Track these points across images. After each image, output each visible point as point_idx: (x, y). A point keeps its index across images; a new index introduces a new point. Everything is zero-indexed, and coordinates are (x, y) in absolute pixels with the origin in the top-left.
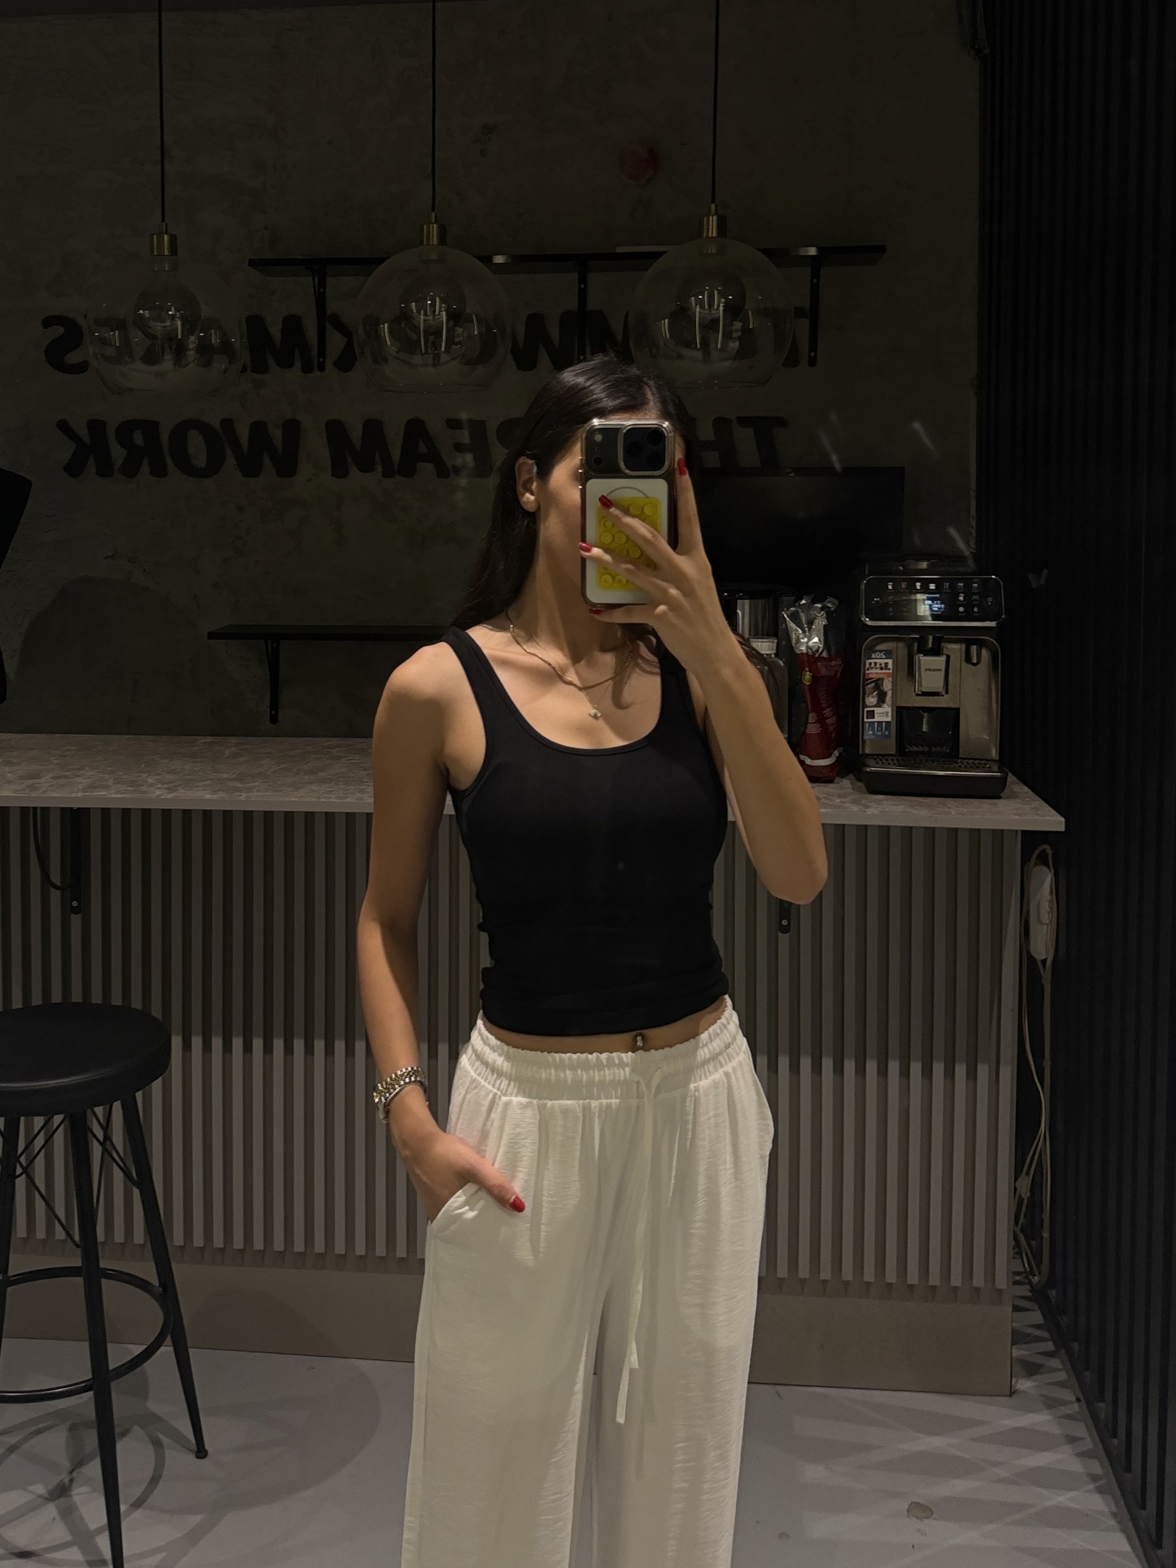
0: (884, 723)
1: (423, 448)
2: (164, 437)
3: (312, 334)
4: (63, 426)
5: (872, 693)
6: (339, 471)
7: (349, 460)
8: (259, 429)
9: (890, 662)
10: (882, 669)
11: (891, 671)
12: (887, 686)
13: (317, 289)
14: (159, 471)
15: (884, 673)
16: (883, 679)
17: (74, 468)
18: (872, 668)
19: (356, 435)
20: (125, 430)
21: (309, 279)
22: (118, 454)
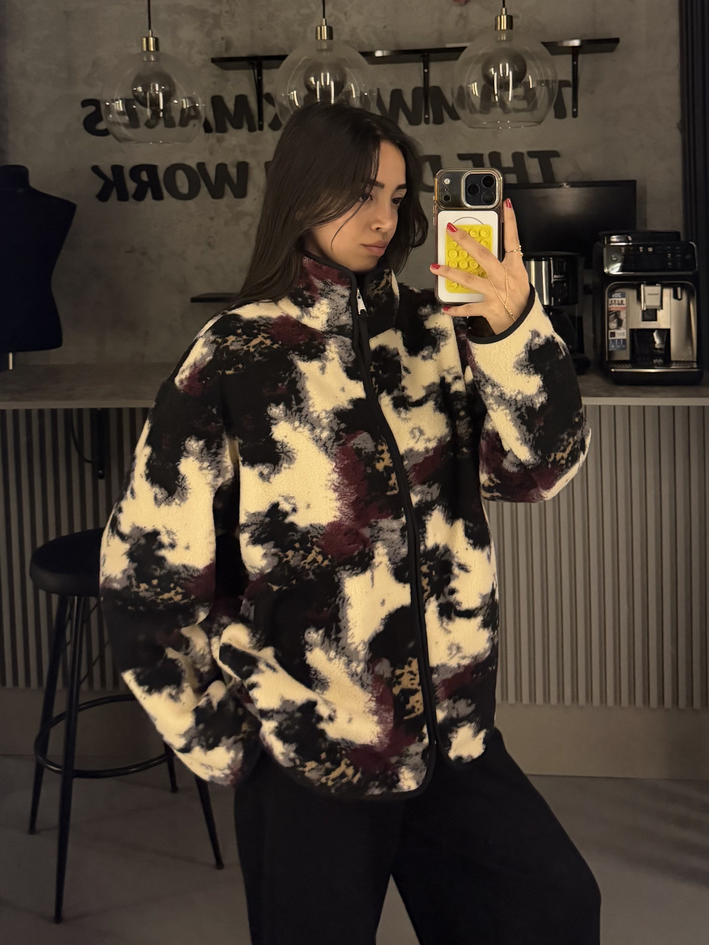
0: (622, 340)
2: (161, 176)
3: (254, 106)
4: (96, 169)
5: (613, 320)
8: (221, 168)
9: (624, 299)
10: (619, 304)
11: (624, 306)
12: (623, 316)
13: (256, 77)
14: (158, 196)
15: (621, 307)
16: (619, 311)
17: (103, 196)
18: (612, 304)
20: (136, 170)
21: (252, 71)
22: (131, 186)
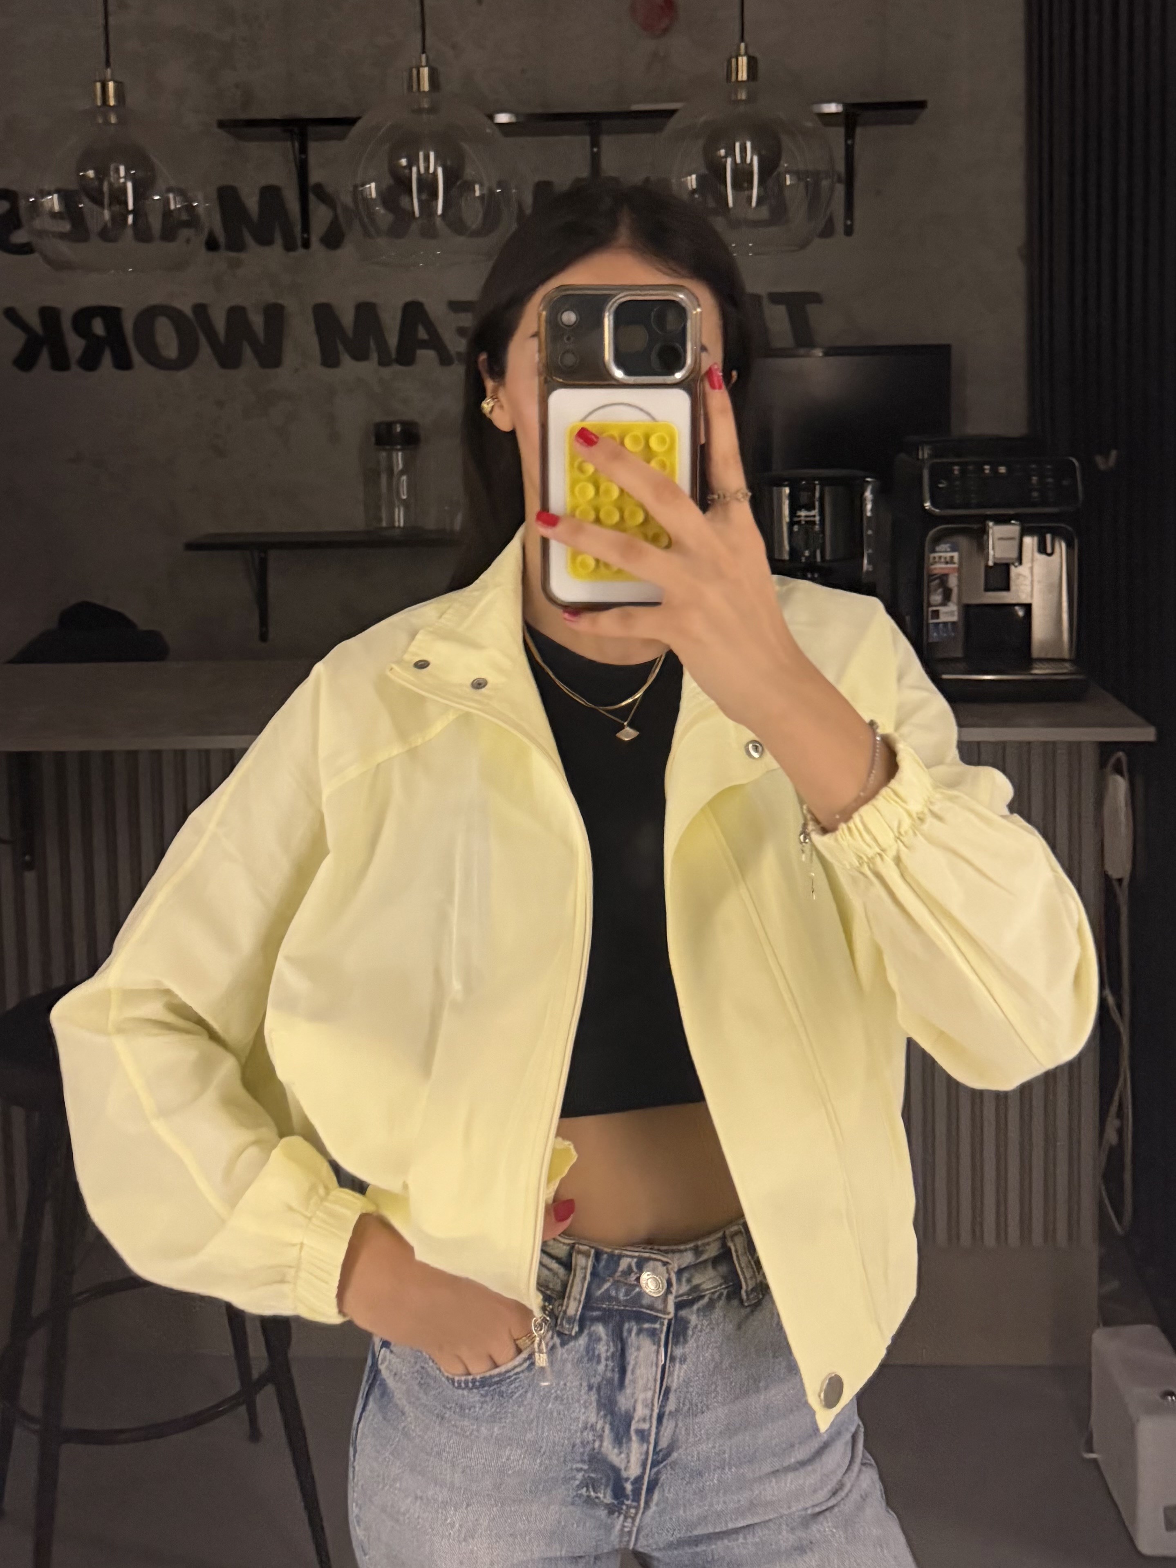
0: (949, 626)
1: (422, 334)
2: (128, 326)
3: (293, 205)
4: (11, 314)
5: (936, 590)
6: (330, 360)
7: (341, 348)
8: (236, 314)
9: (956, 555)
10: (947, 563)
11: (956, 566)
12: (953, 582)
13: (298, 155)
14: (123, 363)
15: (949, 568)
16: (946, 575)
17: (24, 361)
18: (935, 563)
19: (347, 319)
20: (83, 318)
21: (289, 143)
22: (75, 345)
